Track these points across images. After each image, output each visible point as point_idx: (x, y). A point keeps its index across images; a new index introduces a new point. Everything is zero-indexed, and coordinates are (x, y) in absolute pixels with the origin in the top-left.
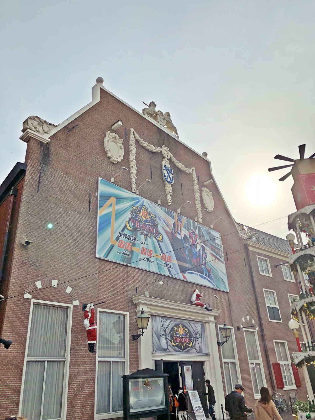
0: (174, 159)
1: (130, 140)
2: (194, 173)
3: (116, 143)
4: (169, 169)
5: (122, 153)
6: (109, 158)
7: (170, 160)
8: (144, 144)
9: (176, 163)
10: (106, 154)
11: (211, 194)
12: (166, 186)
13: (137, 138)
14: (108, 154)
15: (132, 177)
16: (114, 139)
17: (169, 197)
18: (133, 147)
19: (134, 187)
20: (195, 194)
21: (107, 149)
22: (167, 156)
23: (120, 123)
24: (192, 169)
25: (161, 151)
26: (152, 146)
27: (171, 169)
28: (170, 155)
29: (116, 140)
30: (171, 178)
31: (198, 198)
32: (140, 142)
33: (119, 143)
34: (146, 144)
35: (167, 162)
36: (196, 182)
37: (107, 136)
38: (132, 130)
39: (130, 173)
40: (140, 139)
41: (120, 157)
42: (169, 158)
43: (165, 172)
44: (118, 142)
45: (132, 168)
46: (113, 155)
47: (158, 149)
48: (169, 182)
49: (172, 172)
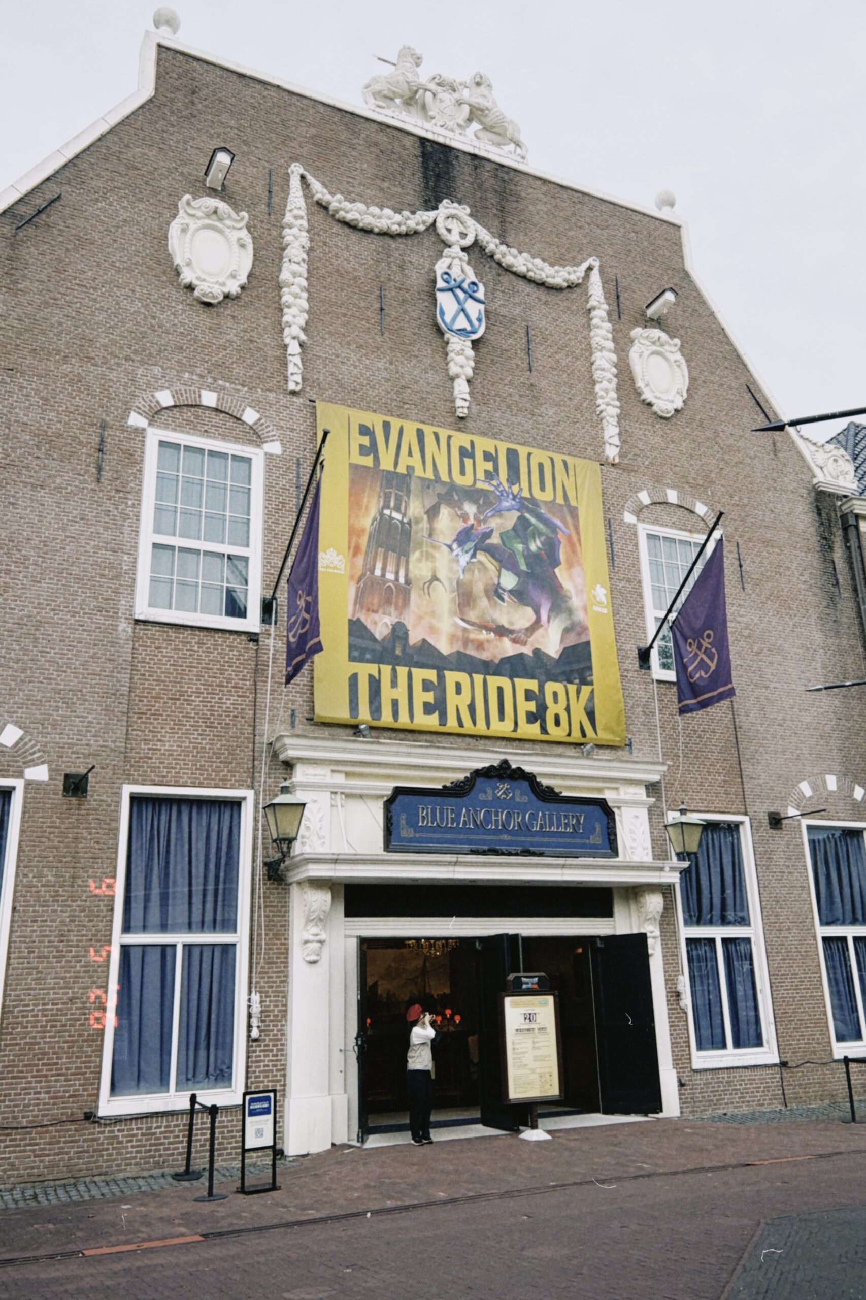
0: (492, 243)
1: (288, 208)
2: (595, 276)
3: (220, 231)
4: (465, 285)
5: (244, 263)
6: (190, 288)
7: (475, 250)
8: (347, 212)
9: (504, 255)
10: (178, 274)
11: (676, 345)
12: (450, 348)
13: (318, 196)
14: (181, 277)
15: (287, 340)
16: (214, 217)
17: (461, 388)
18: (295, 231)
19: (292, 374)
20: (593, 358)
21: (178, 260)
22: (463, 235)
23: (222, 158)
24: (585, 266)
25: (428, 224)
26: (387, 212)
27: (474, 284)
28: (476, 230)
29: (220, 220)
30: (474, 316)
31: (603, 370)
32: (331, 207)
33: (234, 228)
34: (354, 211)
35: (457, 261)
36: (600, 314)
37: (181, 212)
38: (296, 169)
39: (283, 325)
40: (328, 197)
41: (233, 276)
42: (468, 241)
44: (229, 227)
45: (289, 307)
46: (203, 277)
47: (419, 219)
48: (462, 332)
49: (480, 294)
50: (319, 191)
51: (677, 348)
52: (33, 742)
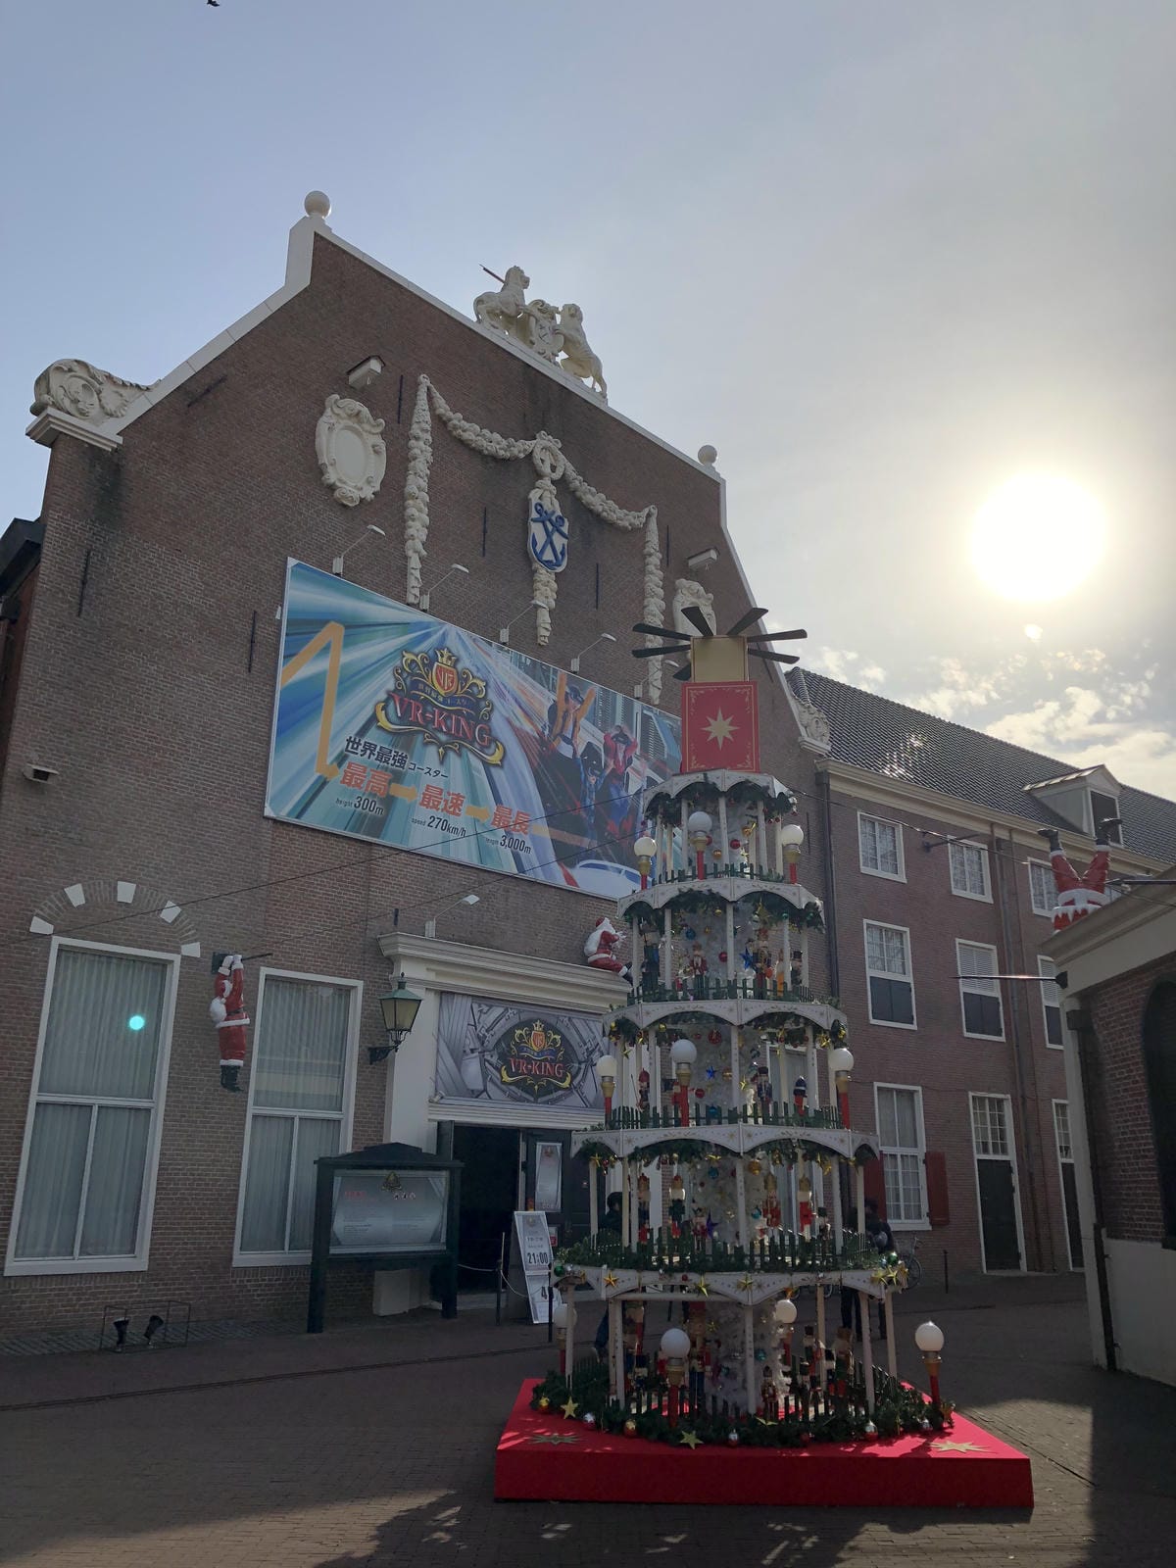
0: (577, 481)
1: (415, 419)
2: (653, 525)
3: (359, 434)
4: (553, 518)
5: (378, 469)
6: (332, 488)
7: (562, 484)
8: (464, 431)
9: (585, 493)
10: (322, 473)
11: (710, 599)
12: (537, 577)
13: (441, 411)
14: (326, 476)
15: (410, 553)
16: (355, 419)
17: (544, 618)
18: (421, 443)
19: (413, 587)
20: (646, 603)
21: (324, 459)
22: (553, 468)
23: (375, 365)
24: (646, 511)
25: (527, 453)
26: (497, 436)
27: (560, 518)
28: (565, 466)
29: (360, 422)
30: (559, 549)
31: (654, 615)
32: (450, 424)
33: (370, 433)
34: (471, 432)
35: (547, 494)
36: (655, 560)
37: (329, 410)
38: (425, 380)
39: (406, 537)
40: (450, 414)
41: (369, 482)
42: (557, 476)
43: (537, 530)
44: (366, 431)
45: (413, 520)
46: (344, 478)
47: (520, 448)
48: (548, 564)
49: (565, 529)
50: (443, 407)
51: (710, 602)
52: (188, 920)
